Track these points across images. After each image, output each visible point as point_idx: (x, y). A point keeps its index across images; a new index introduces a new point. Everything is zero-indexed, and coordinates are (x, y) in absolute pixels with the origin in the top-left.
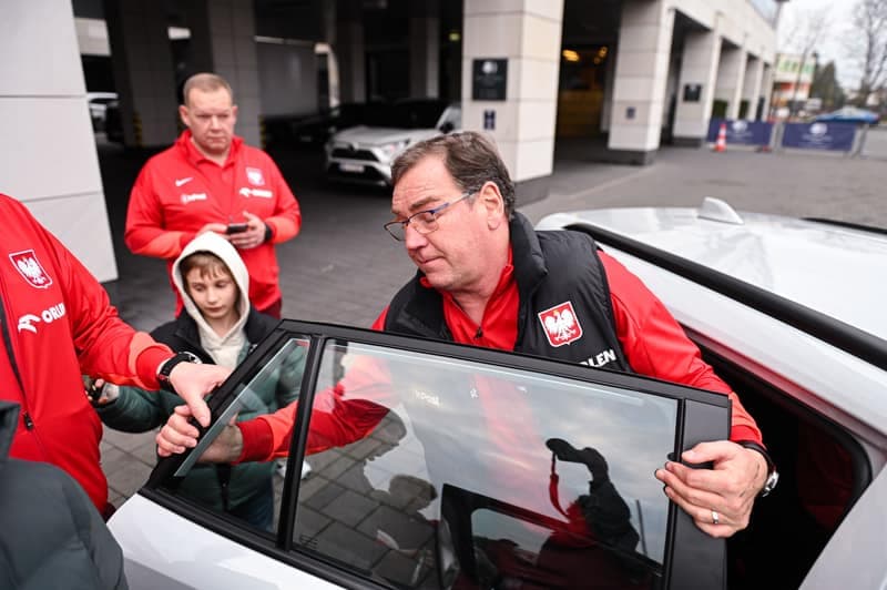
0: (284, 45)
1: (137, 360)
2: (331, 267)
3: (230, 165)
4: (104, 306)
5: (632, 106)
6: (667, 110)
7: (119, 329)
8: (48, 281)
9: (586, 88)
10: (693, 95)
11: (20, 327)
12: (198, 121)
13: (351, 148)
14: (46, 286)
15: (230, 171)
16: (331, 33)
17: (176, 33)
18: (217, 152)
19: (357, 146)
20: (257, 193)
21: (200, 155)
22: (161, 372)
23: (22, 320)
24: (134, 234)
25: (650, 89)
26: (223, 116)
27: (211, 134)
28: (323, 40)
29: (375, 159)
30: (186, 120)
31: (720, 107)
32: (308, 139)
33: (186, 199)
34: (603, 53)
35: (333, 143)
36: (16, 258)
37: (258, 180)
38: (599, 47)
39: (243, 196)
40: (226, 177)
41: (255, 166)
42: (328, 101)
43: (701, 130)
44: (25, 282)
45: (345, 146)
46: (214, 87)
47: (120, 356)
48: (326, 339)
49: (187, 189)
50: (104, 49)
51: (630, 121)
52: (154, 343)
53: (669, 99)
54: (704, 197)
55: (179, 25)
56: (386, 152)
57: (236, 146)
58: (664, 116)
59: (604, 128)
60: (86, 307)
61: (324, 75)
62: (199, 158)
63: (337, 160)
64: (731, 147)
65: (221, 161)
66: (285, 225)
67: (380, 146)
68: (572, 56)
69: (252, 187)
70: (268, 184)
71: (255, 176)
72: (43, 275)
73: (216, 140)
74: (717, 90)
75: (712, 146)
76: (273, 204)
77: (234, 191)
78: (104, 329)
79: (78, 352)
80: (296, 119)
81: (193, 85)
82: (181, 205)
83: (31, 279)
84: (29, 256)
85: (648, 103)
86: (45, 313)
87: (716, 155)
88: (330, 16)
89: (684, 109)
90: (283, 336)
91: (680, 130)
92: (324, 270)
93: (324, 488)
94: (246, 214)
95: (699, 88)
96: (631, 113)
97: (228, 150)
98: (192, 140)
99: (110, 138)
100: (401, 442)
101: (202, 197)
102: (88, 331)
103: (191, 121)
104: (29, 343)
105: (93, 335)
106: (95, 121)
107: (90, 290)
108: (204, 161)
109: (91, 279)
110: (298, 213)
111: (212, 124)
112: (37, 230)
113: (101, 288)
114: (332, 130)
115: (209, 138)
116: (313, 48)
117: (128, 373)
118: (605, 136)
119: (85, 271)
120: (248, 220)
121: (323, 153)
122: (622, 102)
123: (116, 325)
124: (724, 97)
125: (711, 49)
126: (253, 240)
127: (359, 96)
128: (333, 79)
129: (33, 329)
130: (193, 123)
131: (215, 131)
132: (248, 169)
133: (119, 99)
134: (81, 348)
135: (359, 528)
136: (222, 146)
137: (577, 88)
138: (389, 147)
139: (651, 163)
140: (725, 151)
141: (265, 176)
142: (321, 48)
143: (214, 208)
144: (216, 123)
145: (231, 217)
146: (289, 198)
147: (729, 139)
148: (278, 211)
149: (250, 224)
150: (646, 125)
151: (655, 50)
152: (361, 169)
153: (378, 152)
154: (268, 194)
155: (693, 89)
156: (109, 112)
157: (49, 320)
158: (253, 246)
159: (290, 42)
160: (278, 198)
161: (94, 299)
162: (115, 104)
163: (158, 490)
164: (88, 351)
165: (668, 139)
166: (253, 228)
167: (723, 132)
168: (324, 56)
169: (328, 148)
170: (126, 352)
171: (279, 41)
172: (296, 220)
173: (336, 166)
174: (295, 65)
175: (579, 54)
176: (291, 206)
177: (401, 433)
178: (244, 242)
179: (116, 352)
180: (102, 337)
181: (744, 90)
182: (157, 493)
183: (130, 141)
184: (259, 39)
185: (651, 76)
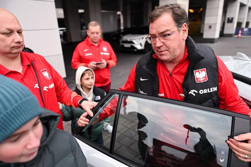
0: (108, 13)
1: (73, 99)
2: (121, 74)
3: (99, 46)
4: (64, 84)
5: (210, 25)
6: (222, 26)
7: (68, 91)
8: (50, 78)
9: (196, 20)
10: (230, 21)
11: (44, 89)
12: (91, 34)
13: (127, 40)
14: (49, 79)
15: (98, 48)
16: (121, 8)
17: (81, 11)
18: (95, 43)
19: (128, 40)
20: (105, 54)
21: (91, 43)
22: (79, 103)
23: (44, 88)
24: (73, 64)
25: (216, 20)
26: (97, 33)
27: (94, 38)
28: (119, 10)
29: (133, 43)
30: (88, 34)
31: (239, 24)
32: (115, 38)
33: (87, 55)
34: (201, 9)
35: (122, 39)
36: (43, 71)
37: (106, 50)
38: (200, 8)
39: (101, 54)
40: (97, 49)
41: (105, 46)
42: (120, 27)
43: (233, 31)
44: (44, 78)
45: (125, 40)
46: (96, 25)
47: (69, 98)
48: (123, 95)
49: (87, 52)
50: (62, 16)
51: (210, 30)
52: (77, 95)
53: (222, 23)
54: (237, 52)
55: (81, 9)
56: (137, 41)
57: (100, 41)
58: (221, 27)
59: (201, 32)
60: (59, 84)
61: (119, 20)
62: (91, 44)
63: (123, 44)
64: (243, 36)
65: (96, 45)
66: (112, 63)
67: (135, 40)
68: (192, 11)
69: (104, 52)
70: (109, 51)
71: (105, 49)
72: (49, 76)
73: (96, 40)
74: (238, 19)
75: (236, 36)
76: (109, 57)
77: (99, 53)
78: (64, 90)
79: (57, 96)
80: (112, 33)
81: (90, 25)
82: (85, 56)
83: (46, 77)
84: (45, 71)
85: (216, 24)
86: (49, 86)
87: (238, 39)
88: (121, 4)
89: (227, 25)
90: (111, 94)
91: (226, 32)
92: (119, 75)
93: (120, 136)
94: (102, 59)
95: (232, 19)
96: (210, 27)
97: (98, 42)
98: (89, 39)
99: (64, 40)
100: (146, 125)
101: (91, 54)
102: (60, 91)
103: (89, 34)
104: (46, 94)
105: (62, 92)
106: (61, 35)
107: (60, 80)
108: (92, 45)
109: (61, 77)
110: (116, 59)
111: (94, 35)
112: (47, 64)
113: (63, 79)
114: (122, 35)
115: (93, 39)
116: (116, 13)
117: (70, 102)
118: (202, 34)
119: (59, 75)
120: (102, 61)
121: (119, 42)
122: (207, 24)
123: (68, 89)
124: (240, 21)
125: (237, 6)
126: (103, 66)
127: (129, 26)
128: (122, 21)
129: (47, 90)
130: (90, 35)
131: (95, 37)
132: (103, 47)
133: (66, 30)
134: (59, 95)
135: (130, 147)
136: (97, 41)
137: (193, 20)
138: (138, 40)
139: (216, 42)
140: (241, 38)
141: (108, 49)
142: (119, 13)
143: (94, 57)
144: (95, 35)
145: (98, 60)
146: (114, 55)
147: (242, 34)
148: (110, 59)
149: (102, 62)
150: (215, 31)
151: (218, 8)
152: (130, 46)
153: (134, 41)
154: (108, 54)
155: (230, 19)
156: (64, 33)
157: (50, 88)
158: (103, 68)
159: (110, 12)
160: (111, 55)
161: (61, 82)
162: (65, 31)
163: (78, 135)
164: (61, 96)
165: (222, 35)
166: (103, 63)
167: (240, 32)
168: (119, 15)
169: (121, 41)
170: (70, 97)
171: (107, 11)
172: (115, 61)
173: (123, 45)
174: (111, 18)
175: (194, 10)
176: (114, 58)
177: (146, 122)
178: (100, 67)
179: (68, 97)
180: (64, 92)
181: (247, 19)
182: (78, 136)
183: (69, 41)
184: (102, 11)
185: (217, 16)
